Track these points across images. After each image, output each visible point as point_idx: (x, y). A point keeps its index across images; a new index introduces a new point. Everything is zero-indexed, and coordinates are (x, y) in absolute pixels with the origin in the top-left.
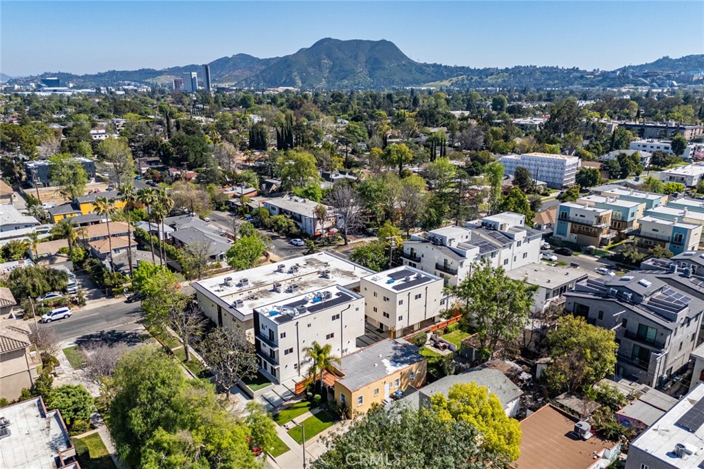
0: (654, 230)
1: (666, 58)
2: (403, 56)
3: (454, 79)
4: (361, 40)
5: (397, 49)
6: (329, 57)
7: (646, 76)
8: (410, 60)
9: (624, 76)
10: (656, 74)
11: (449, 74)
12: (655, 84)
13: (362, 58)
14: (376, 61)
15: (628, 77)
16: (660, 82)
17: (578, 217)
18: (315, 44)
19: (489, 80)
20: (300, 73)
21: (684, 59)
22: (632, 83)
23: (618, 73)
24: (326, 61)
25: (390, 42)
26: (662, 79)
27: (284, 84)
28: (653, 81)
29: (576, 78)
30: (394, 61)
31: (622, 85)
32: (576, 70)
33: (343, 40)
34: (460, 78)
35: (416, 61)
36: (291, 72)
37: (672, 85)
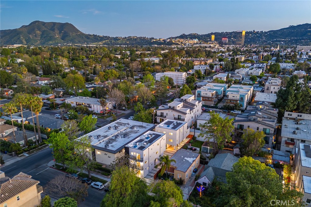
0: (233, 97)
1: (184, 34)
2: (78, 31)
3: (104, 41)
6: (40, 30)
11: (101, 39)
13: (58, 31)
17: (205, 94)
19: (119, 42)
20: (25, 38)
23: (169, 40)
24: (38, 32)
27: (17, 43)
30: (74, 33)
34: (106, 41)
36: (20, 37)
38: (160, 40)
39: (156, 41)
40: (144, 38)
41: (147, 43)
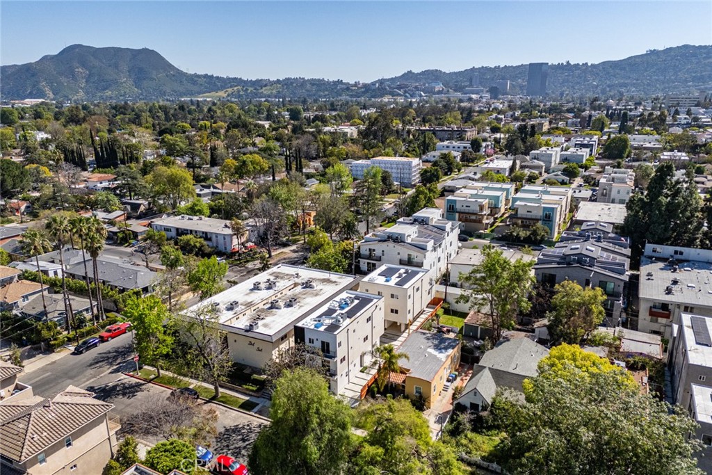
0: (528, 212)
1: (410, 72)
2: (170, 66)
4: (120, 48)
5: (163, 59)
6: (84, 65)
7: (399, 87)
8: (179, 70)
9: (382, 88)
10: (407, 86)
11: (223, 84)
12: (407, 95)
13: (124, 67)
14: (141, 70)
15: (386, 89)
16: (411, 93)
17: (464, 207)
18: (63, 51)
19: (265, 91)
20: (50, 84)
21: (423, 73)
22: (390, 94)
23: (377, 85)
24: (80, 70)
25: (153, 51)
26: (412, 90)
27: (31, 96)
28: (405, 92)
29: (343, 90)
30: (161, 71)
31: (382, 96)
32: (340, 82)
33: (97, 47)
35: (185, 71)
36: (38, 82)
37: (421, 96)
38: (356, 86)
39: (348, 87)
41: (327, 92)
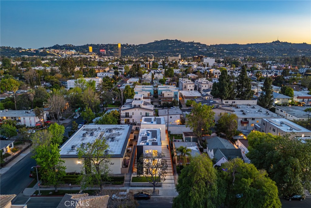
0: (168, 95)
7: (54, 52)
9: (45, 52)
23: (42, 50)
38: (30, 50)
39: (26, 51)
40: (7, 47)
41: (14, 53)
